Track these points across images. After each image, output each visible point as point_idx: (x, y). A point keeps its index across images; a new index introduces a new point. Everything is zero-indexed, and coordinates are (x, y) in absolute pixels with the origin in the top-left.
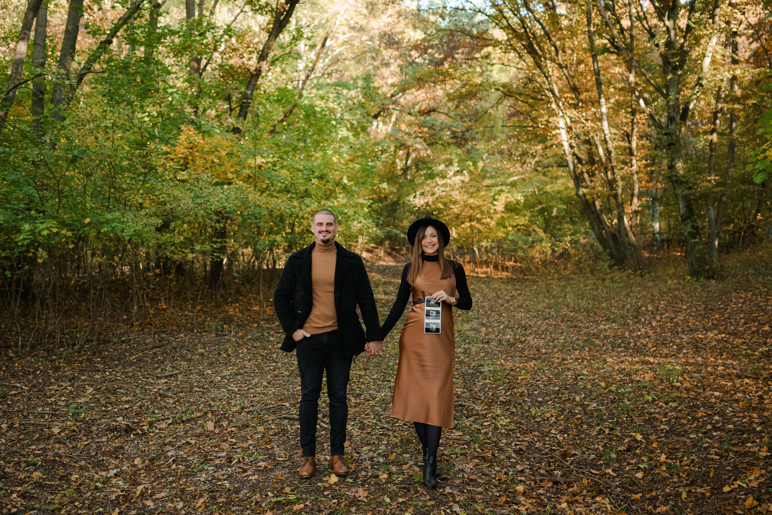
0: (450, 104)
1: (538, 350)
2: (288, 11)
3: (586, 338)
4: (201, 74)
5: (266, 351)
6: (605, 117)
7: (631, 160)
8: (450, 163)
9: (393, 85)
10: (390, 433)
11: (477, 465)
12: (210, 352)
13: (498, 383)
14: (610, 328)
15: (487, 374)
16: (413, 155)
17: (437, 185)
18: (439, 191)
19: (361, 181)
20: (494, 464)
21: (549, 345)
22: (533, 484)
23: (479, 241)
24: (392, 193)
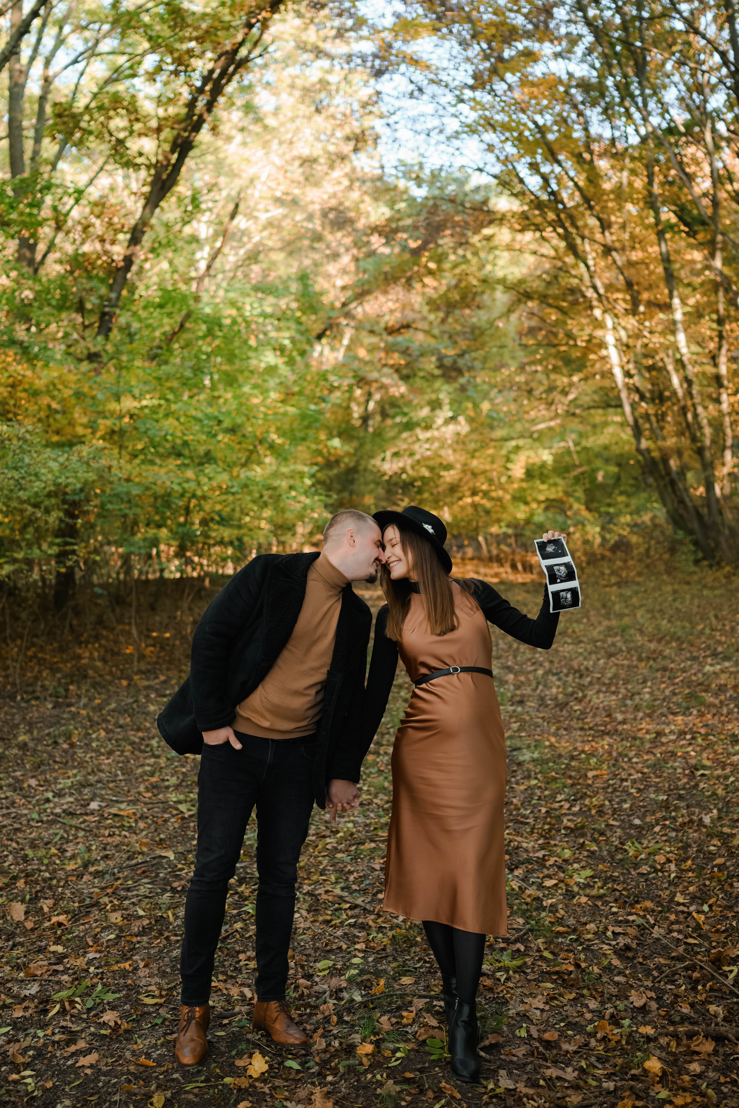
0: (432, 317)
1: (609, 715)
2: (174, 165)
3: (687, 691)
4: (36, 271)
5: (140, 734)
6: (680, 326)
7: (719, 394)
8: (436, 405)
9: (344, 288)
10: (370, 919)
11: (553, 998)
12: (38, 741)
13: (554, 786)
14: (722, 671)
15: (531, 766)
16: (377, 396)
17: (418, 440)
18: (422, 450)
19: (299, 435)
20: (585, 992)
21: (625, 706)
22: (673, 1044)
23: (487, 525)
24: (348, 454)
